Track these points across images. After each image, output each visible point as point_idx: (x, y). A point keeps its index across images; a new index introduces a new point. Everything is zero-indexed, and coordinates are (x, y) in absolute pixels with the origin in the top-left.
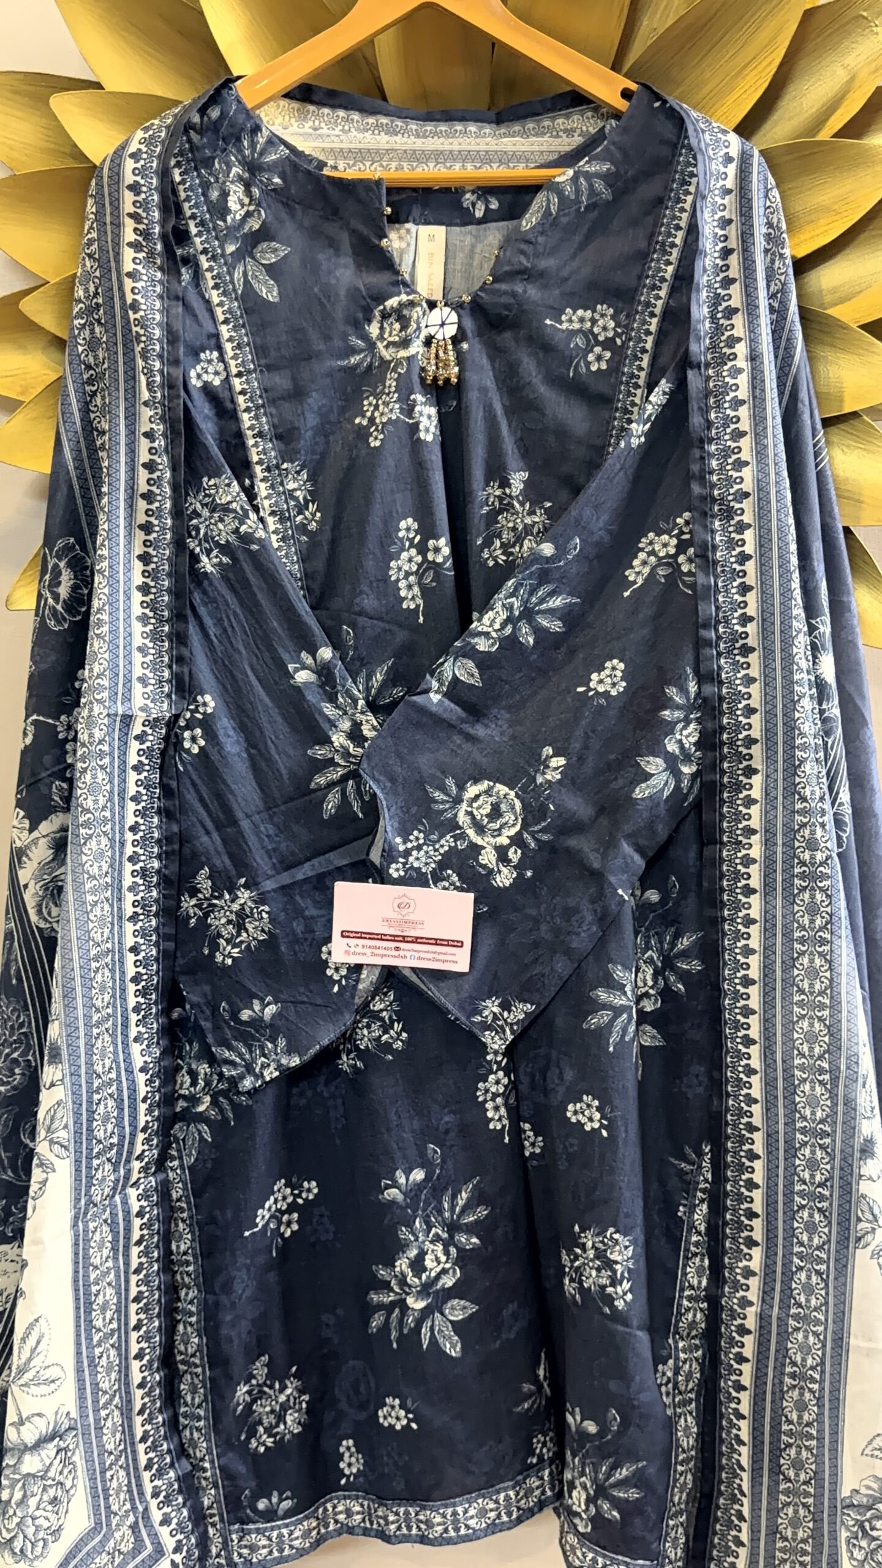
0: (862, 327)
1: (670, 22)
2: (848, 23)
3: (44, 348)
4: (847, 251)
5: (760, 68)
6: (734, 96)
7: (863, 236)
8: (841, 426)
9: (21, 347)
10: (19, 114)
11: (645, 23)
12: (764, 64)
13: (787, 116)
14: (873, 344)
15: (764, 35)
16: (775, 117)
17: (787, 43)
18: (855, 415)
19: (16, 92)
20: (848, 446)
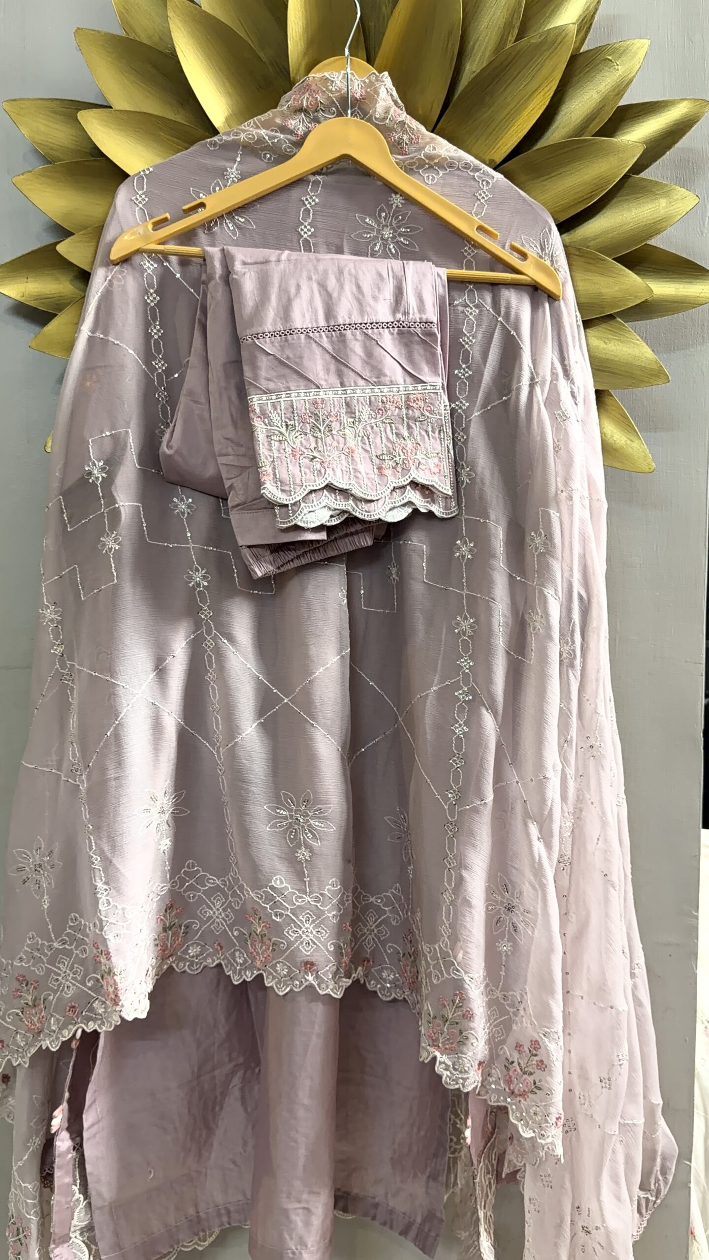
0: (614, 259)
1: (484, 65)
2: (599, 64)
3: (71, 280)
4: (604, 211)
5: (542, 93)
6: (526, 113)
7: (614, 201)
8: (602, 325)
9: (57, 279)
10: (57, 126)
11: (467, 68)
12: (546, 89)
13: (561, 126)
14: (622, 270)
15: (545, 71)
16: (554, 127)
17: (560, 76)
18: (611, 317)
19: (55, 113)
20: (608, 339)
